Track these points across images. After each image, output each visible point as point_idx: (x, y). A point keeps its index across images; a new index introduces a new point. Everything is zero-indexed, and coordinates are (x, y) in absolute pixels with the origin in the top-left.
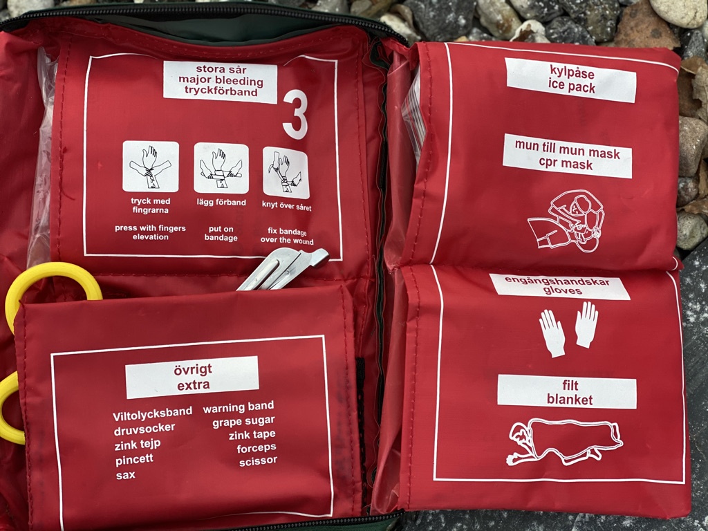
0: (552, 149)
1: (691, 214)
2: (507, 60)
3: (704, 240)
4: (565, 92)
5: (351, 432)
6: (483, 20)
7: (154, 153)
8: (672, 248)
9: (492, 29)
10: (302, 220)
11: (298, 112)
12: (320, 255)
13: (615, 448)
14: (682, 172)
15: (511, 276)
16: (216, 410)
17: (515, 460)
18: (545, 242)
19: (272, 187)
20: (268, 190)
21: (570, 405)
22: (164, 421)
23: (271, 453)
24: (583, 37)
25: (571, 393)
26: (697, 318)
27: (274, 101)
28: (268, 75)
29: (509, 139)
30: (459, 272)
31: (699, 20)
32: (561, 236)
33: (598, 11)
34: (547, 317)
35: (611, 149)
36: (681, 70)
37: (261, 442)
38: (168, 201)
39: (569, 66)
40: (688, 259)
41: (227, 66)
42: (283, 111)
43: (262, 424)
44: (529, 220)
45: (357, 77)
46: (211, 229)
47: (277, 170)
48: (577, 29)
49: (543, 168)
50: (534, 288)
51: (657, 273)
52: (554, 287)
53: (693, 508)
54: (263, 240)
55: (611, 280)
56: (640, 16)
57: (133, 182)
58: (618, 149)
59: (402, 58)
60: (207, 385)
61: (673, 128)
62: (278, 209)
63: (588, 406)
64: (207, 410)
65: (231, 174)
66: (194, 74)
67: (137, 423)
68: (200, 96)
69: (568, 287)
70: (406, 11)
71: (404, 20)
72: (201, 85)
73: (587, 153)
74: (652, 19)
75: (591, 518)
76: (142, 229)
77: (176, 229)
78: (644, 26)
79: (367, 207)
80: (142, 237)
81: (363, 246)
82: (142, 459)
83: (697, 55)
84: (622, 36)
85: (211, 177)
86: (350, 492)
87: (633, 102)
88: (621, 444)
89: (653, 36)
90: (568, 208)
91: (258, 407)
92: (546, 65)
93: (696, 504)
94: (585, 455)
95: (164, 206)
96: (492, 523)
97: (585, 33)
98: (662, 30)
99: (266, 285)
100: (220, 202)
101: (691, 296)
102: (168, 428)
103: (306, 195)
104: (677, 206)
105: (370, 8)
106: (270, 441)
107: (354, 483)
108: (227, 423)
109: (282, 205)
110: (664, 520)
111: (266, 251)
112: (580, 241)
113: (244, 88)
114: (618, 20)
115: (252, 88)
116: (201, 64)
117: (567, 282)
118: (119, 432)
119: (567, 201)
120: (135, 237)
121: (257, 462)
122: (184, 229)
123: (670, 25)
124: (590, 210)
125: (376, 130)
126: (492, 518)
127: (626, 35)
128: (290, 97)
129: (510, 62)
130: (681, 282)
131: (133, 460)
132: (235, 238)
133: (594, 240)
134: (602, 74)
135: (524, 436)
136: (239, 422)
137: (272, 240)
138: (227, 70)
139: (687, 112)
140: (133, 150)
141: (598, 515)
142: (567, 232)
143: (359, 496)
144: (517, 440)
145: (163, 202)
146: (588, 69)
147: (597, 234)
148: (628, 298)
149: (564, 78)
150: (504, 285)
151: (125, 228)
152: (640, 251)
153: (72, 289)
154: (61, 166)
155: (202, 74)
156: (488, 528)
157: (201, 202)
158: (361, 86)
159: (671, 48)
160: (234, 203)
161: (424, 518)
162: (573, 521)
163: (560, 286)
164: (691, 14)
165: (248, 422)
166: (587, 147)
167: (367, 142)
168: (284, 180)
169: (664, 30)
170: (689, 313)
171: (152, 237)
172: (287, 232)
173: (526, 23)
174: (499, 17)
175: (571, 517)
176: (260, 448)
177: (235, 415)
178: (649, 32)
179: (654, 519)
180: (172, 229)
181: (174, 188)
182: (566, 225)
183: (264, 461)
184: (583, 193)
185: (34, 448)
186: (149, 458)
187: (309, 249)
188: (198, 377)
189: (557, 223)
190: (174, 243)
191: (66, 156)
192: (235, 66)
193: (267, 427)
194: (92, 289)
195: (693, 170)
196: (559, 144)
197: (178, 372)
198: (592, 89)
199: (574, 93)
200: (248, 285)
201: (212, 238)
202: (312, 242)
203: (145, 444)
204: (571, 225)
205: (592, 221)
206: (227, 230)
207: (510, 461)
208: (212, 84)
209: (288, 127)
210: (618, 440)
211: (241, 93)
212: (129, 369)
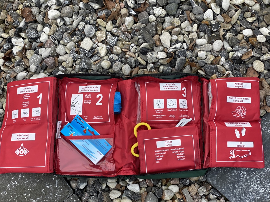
0: (236, 98)
1: (262, 109)
2: (227, 82)
3: (265, 114)
4: (238, 88)
5: (199, 153)
6: (219, 71)
7: (159, 101)
8: (259, 116)
9: (221, 72)
10: (186, 113)
11: (185, 92)
12: (191, 119)
13: (250, 155)
14: (260, 101)
15: (229, 123)
16: (173, 150)
17: (231, 158)
18: (235, 116)
19: (181, 107)
20: (180, 107)
21: (241, 147)
22: (164, 152)
23: (183, 158)
24: (240, 74)
25: (241, 145)
26: (264, 130)
27: (181, 90)
28: (179, 85)
29: (228, 97)
30: (219, 122)
31: (263, 71)
32: (238, 115)
33: (242, 69)
34: (236, 130)
35: (247, 98)
36: (260, 81)
37: (182, 155)
38: (162, 110)
39: (238, 83)
40: (262, 118)
41: (171, 83)
42: (182, 92)
43: (182, 152)
44: (232, 112)
45: (195, 84)
46: (170, 115)
47: (182, 103)
48: (238, 73)
49: (234, 102)
50: (233, 125)
51: (256, 121)
52: (237, 125)
53: (265, 166)
54: (180, 117)
55: (247, 123)
56: (251, 70)
57: (156, 107)
58: (248, 98)
59: (206, 82)
60: (171, 145)
61: (258, 93)
62: (182, 111)
63: (244, 147)
64: (171, 150)
65: (174, 105)
66: (165, 85)
67: (159, 152)
68: (167, 90)
69: (240, 125)
70: (203, 69)
71: (202, 71)
72: (167, 88)
73: (242, 99)
74: (253, 70)
75: (245, 169)
76: (158, 116)
77: (164, 115)
78: (252, 72)
79: (199, 110)
80: (157, 117)
81: (199, 117)
82: (160, 159)
83: (263, 78)
84: (247, 74)
85: (170, 105)
86: (199, 165)
87: (251, 88)
88: (251, 154)
89: (254, 74)
90: (239, 110)
91: (181, 149)
92: (234, 83)
93: (265, 165)
94: (244, 156)
95: (162, 111)
96: (226, 171)
97: (240, 73)
98: (255, 72)
99: (181, 125)
100: (172, 110)
101: (263, 125)
102: (165, 153)
103: (187, 108)
104: (260, 107)
105: (196, 69)
106: (183, 155)
107: (199, 163)
108: (175, 152)
109: (183, 110)
110: (259, 169)
111: (181, 119)
112: (242, 116)
113: (175, 88)
114: (247, 71)
115: (176, 88)
116: (166, 83)
117: (239, 124)
118: (156, 154)
119: (239, 108)
120: (156, 117)
121: (181, 159)
122: (165, 115)
123: (257, 72)
124: (243, 110)
125: (200, 94)
126: (226, 170)
127: (248, 74)
128: (183, 89)
129: (227, 83)
130: (261, 123)
131: (159, 159)
132: (175, 117)
133: (244, 115)
134: (244, 84)
135: (233, 153)
136: (177, 152)
137: (182, 117)
138: (171, 84)
139: (261, 89)
140: (155, 101)
141: (246, 168)
142: (239, 114)
143: (201, 165)
144: (231, 154)
145: (161, 110)
146: (242, 83)
147: (245, 114)
148: (251, 126)
149: (237, 85)
150: (228, 125)
151: (154, 116)
152: (253, 117)
153: (145, 128)
154: (143, 104)
155: (167, 85)
156: (225, 171)
157: (168, 110)
158: (196, 86)
159: (257, 77)
160: (174, 110)
161: (212, 170)
162: (242, 169)
163: (238, 124)
164: (261, 70)
165: (179, 152)
166: (242, 98)
167: (198, 97)
168: (183, 105)
169: (256, 73)
170: (263, 129)
171: (159, 117)
172: (184, 115)
173: (228, 71)
174: (222, 70)
175: (241, 169)
176: (182, 157)
177: (177, 150)
178: (253, 73)
179: (257, 169)
180: (163, 116)
181: (163, 108)
182: (239, 113)
183: (182, 159)
184: (242, 107)
185: (141, 157)
186: (162, 159)
187: (189, 118)
188: (169, 143)
189: (237, 112)
190: (163, 118)
191: (143, 102)
192: (173, 83)
193: (183, 153)
194: (149, 128)
195: (263, 101)
196: (237, 97)
197: (166, 142)
198: (243, 87)
199: (239, 88)
200: (178, 126)
201: (170, 117)
202: (188, 117)
203: (161, 156)
204: (240, 113)
205: (244, 112)
206: (173, 115)
207: (230, 158)
208: (169, 87)
209: (183, 95)
210: (250, 153)
211: (174, 89)
212: (157, 142)
